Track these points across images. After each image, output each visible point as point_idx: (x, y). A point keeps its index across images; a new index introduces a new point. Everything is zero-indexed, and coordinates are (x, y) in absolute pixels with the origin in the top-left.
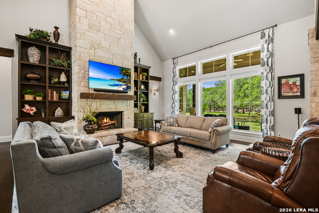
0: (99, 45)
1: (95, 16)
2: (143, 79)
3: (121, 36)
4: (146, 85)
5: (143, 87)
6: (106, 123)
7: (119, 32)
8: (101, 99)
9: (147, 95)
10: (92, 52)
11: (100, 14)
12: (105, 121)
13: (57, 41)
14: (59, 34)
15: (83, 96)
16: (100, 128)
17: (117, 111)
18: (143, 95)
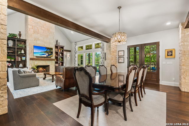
0: (38, 39)
1: (36, 28)
2: (61, 51)
3: (49, 35)
4: (62, 54)
5: (61, 55)
6: (41, 70)
7: (48, 33)
8: (39, 60)
9: (62, 58)
10: (35, 42)
11: (38, 27)
12: (41, 69)
13: (20, 37)
14: (21, 34)
15: (31, 59)
16: (38, 72)
17: (47, 65)
18: (61, 58)
